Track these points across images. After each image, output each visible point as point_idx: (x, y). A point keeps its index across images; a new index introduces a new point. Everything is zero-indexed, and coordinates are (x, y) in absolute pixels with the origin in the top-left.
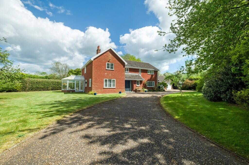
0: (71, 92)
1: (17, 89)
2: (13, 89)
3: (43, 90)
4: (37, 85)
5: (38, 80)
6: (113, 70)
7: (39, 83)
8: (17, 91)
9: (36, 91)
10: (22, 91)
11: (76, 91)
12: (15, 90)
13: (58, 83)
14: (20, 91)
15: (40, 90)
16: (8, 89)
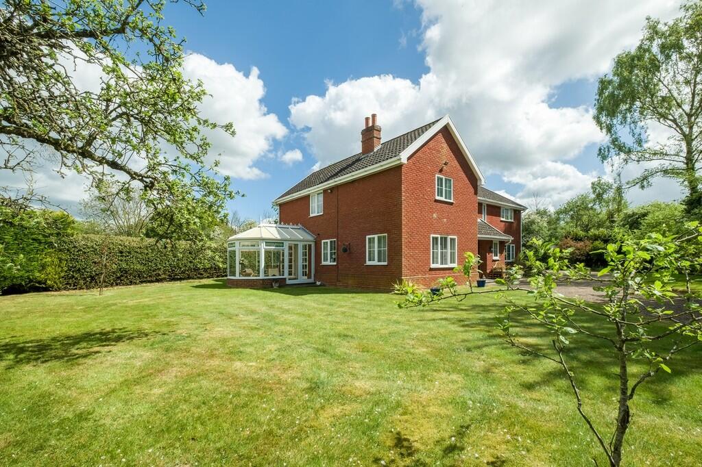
0: (275, 286)
1: (46, 280)
2: (31, 281)
3: (142, 282)
4: (121, 261)
5: (127, 243)
6: (452, 204)
7: (129, 253)
8: (47, 289)
9: (117, 285)
10: (65, 289)
11: (288, 282)
12: (40, 282)
13: (190, 253)
14: (59, 289)
15: (131, 283)
16: (8, 283)
